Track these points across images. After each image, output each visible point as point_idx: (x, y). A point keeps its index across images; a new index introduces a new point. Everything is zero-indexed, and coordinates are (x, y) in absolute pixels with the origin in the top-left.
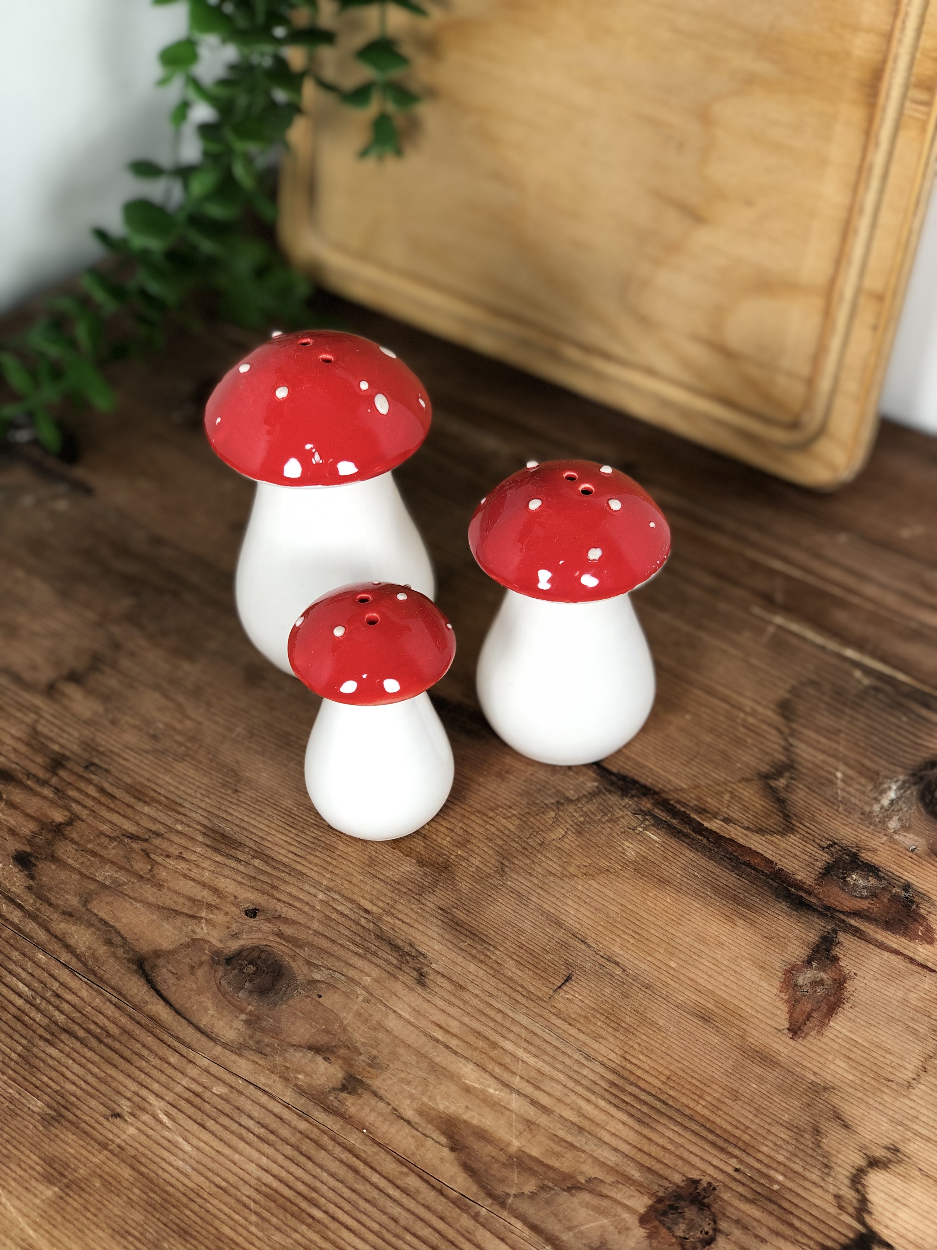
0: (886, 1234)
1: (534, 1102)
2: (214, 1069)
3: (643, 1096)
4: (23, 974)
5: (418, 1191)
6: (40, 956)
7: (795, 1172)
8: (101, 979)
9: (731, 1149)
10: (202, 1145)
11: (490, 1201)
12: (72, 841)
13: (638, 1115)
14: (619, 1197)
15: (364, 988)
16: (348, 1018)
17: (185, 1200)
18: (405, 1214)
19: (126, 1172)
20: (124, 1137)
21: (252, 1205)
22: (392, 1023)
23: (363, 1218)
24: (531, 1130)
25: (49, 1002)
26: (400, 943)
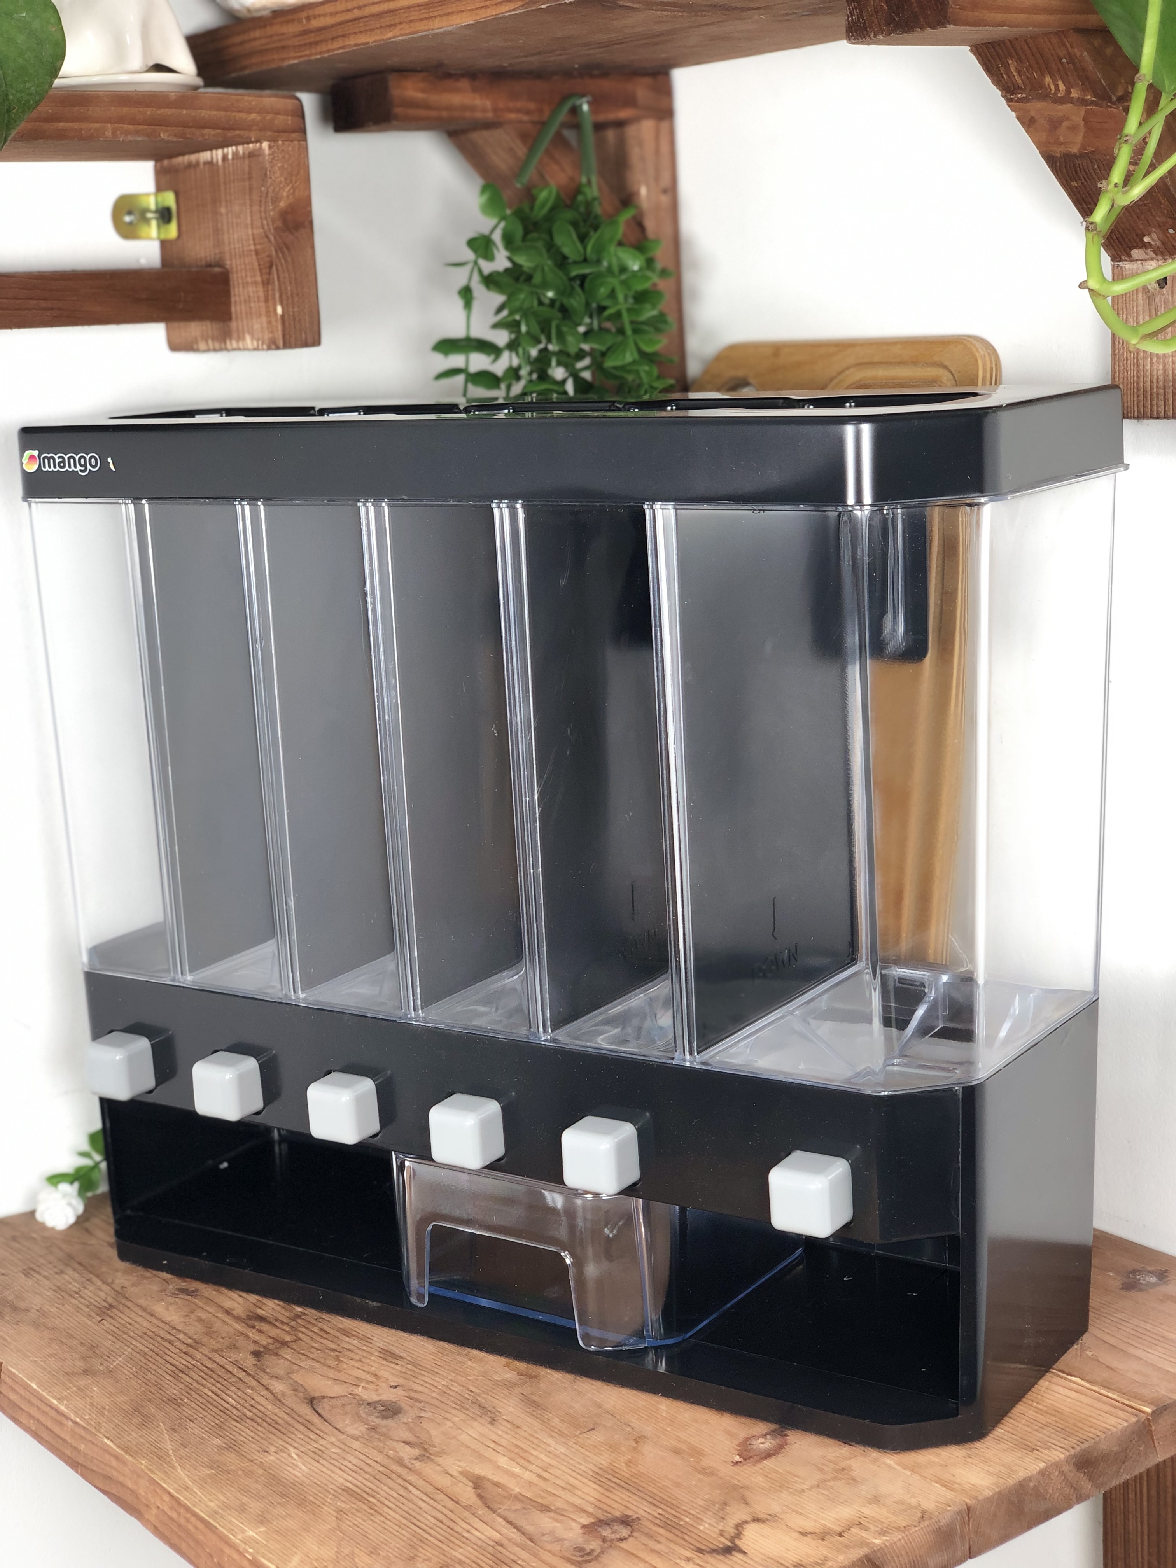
0: (744, 1548)
1: (539, 1476)
2: (338, 1444)
3: (615, 1480)
4: (235, 1396)
5: (442, 1500)
6: (248, 1391)
7: (700, 1519)
8: (283, 1403)
9: (662, 1506)
10: (313, 1468)
11: (487, 1509)
12: (292, 1349)
13: (607, 1487)
14: (573, 1517)
15: (453, 1423)
16: (434, 1433)
17: (291, 1485)
18: (429, 1507)
19: (260, 1471)
20: (266, 1459)
21: (332, 1492)
22: (463, 1437)
23: (401, 1505)
24: (530, 1486)
25: (245, 1407)
26: (486, 1406)
